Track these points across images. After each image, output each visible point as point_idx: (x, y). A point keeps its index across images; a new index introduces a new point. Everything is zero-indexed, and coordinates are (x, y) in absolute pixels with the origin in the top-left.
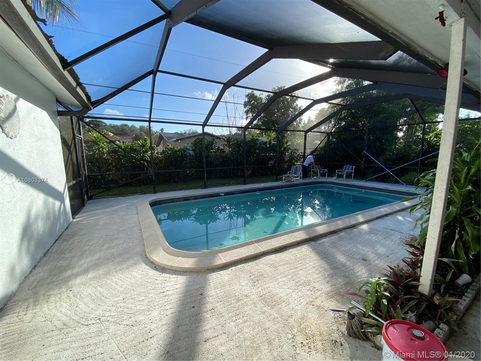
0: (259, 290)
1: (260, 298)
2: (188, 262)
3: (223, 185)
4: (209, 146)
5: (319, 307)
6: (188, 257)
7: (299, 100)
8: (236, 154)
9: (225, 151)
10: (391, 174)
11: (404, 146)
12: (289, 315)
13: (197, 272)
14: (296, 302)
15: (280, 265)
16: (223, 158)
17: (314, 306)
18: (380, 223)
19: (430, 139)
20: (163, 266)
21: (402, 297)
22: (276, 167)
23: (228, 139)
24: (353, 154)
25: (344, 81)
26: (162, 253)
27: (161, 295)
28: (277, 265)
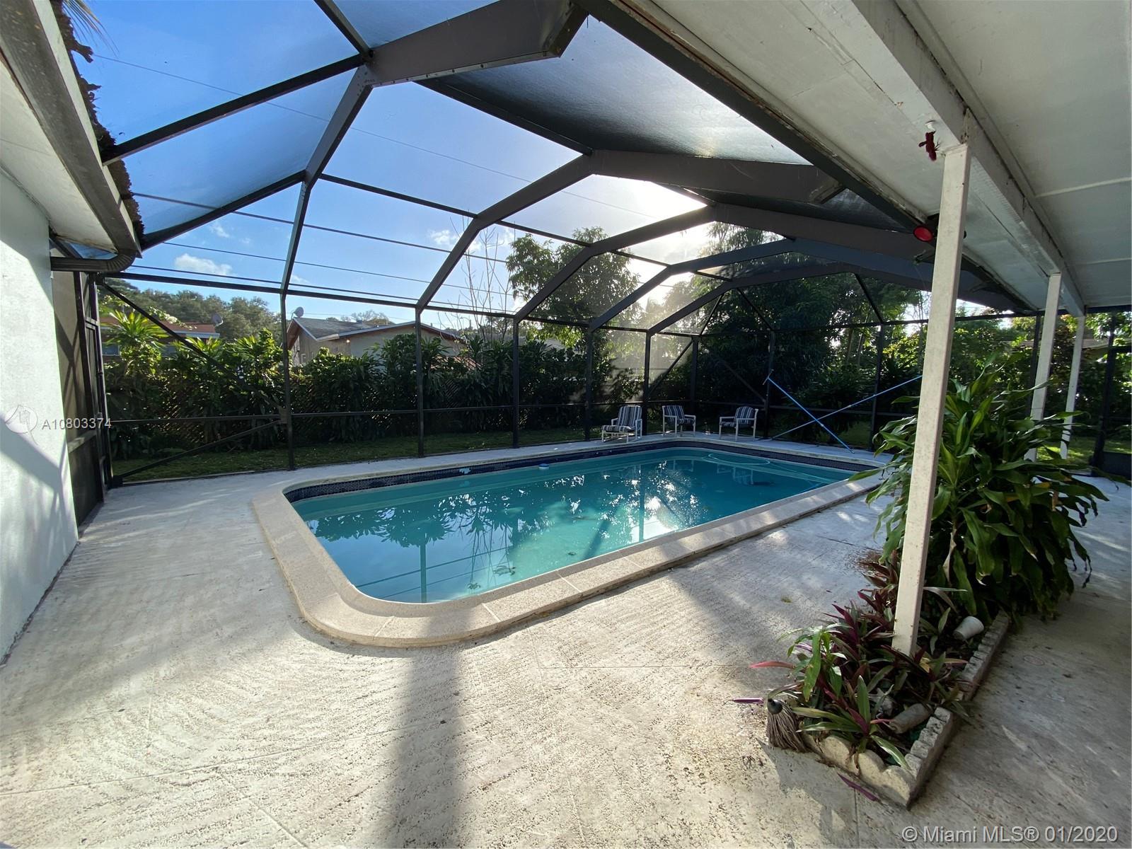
0: (584, 674)
1: (589, 691)
2: (408, 627)
3: (465, 449)
4: (429, 355)
5: (710, 698)
6: (411, 616)
8: (492, 378)
9: (466, 370)
10: (822, 425)
11: (843, 368)
12: (653, 717)
13: (436, 647)
14: (663, 691)
15: (621, 621)
16: (462, 384)
17: (701, 697)
18: (808, 528)
19: (892, 356)
20: (352, 638)
21: (863, 662)
22: (587, 408)
23: (476, 342)
24: (745, 382)
25: (726, 229)
26: (344, 608)
27: (361, 703)
28: (614, 621)
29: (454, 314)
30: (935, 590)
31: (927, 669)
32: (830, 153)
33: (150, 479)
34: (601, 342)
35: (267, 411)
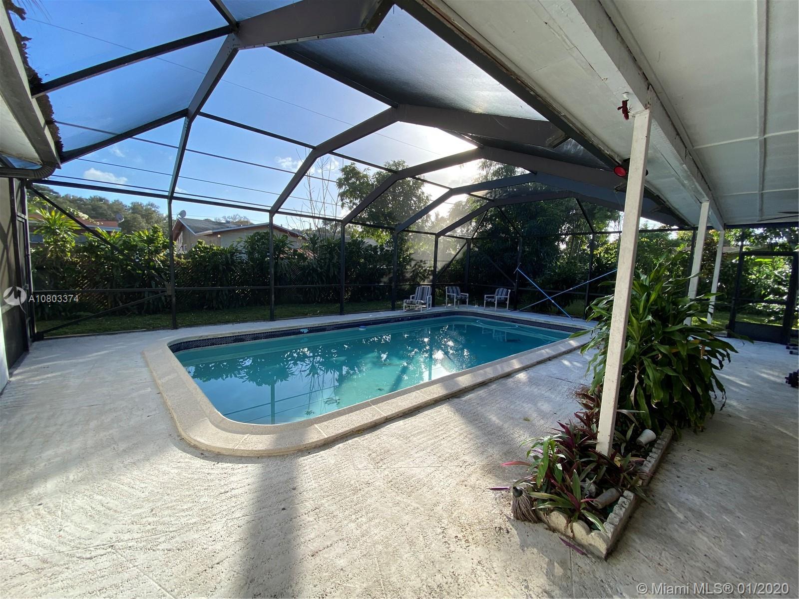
0: (386, 472)
1: (390, 485)
2: (260, 442)
3: (304, 315)
4: (279, 247)
5: (473, 488)
6: (262, 434)
7: (426, 185)
8: (325, 264)
9: (306, 258)
10: (553, 301)
11: (567, 263)
12: (434, 502)
13: (280, 456)
14: (442, 483)
15: (413, 435)
16: (303, 269)
17: (468, 487)
18: (542, 370)
19: (600, 255)
20: (217, 450)
21: (577, 461)
22: (393, 287)
23: (314, 239)
24: (502, 272)
25: (491, 165)
26: (213, 429)
27: (223, 497)
28: (408, 436)
29: (298, 217)
30: (624, 411)
31: (618, 464)
32: (560, 113)
33: (65, 335)
34: (403, 241)
35: (156, 286)
